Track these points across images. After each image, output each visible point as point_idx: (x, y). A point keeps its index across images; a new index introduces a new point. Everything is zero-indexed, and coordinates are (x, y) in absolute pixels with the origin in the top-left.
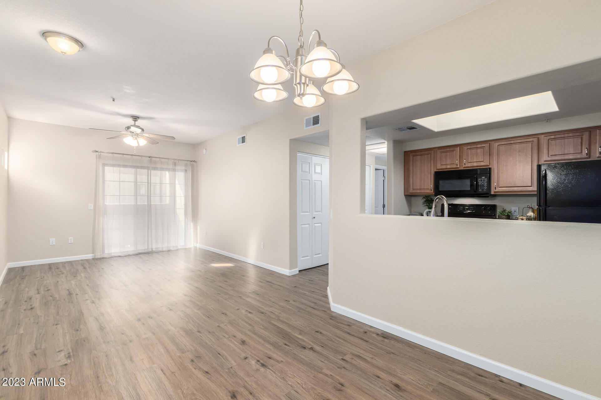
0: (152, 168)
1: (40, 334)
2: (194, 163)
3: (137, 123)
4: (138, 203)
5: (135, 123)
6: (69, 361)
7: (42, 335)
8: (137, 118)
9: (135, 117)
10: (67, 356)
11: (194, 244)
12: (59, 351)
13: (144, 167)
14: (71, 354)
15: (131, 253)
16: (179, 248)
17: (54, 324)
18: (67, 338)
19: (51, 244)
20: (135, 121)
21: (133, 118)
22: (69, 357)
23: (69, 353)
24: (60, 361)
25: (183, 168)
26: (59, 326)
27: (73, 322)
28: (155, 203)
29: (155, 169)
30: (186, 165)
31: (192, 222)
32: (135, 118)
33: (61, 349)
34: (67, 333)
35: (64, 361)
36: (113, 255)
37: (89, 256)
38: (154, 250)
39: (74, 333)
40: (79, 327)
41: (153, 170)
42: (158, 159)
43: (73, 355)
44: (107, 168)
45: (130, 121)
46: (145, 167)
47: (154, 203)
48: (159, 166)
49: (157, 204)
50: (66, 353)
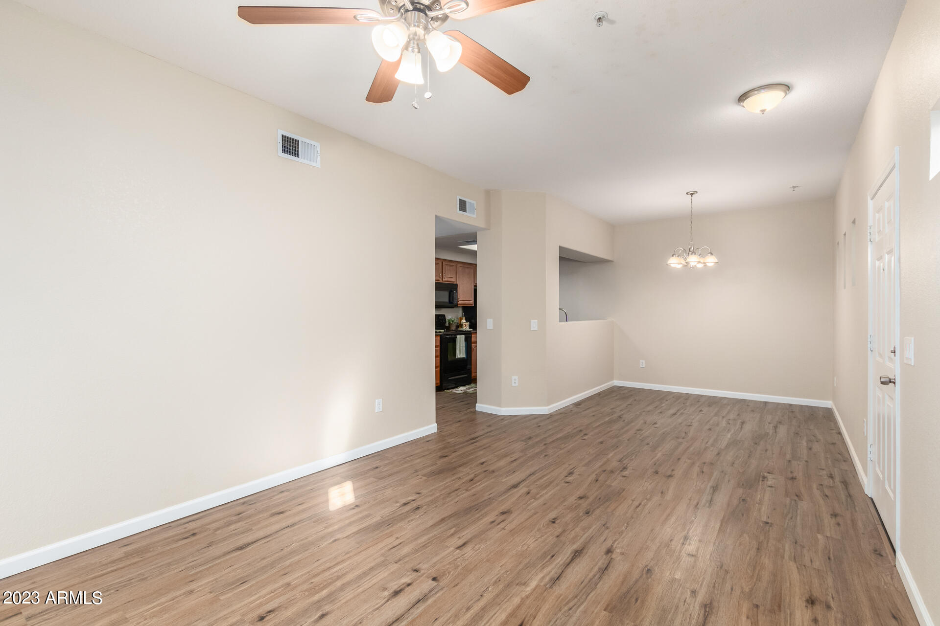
1: (791, 518)
6: (766, 474)
7: (790, 516)
10: (766, 480)
12: (772, 487)
14: (761, 479)
17: (771, 526)
18: (759, 496)
22: (764, 477)
23: (763, 481)
24: (773, 478)
26: (764, 519)
27: (743, 515)
33: (769, 488)
34: (757, 503)
35: (770, 476)
39: (748, 499)
40: (740, 503)
43: (760, 477)
50: (766, 482)
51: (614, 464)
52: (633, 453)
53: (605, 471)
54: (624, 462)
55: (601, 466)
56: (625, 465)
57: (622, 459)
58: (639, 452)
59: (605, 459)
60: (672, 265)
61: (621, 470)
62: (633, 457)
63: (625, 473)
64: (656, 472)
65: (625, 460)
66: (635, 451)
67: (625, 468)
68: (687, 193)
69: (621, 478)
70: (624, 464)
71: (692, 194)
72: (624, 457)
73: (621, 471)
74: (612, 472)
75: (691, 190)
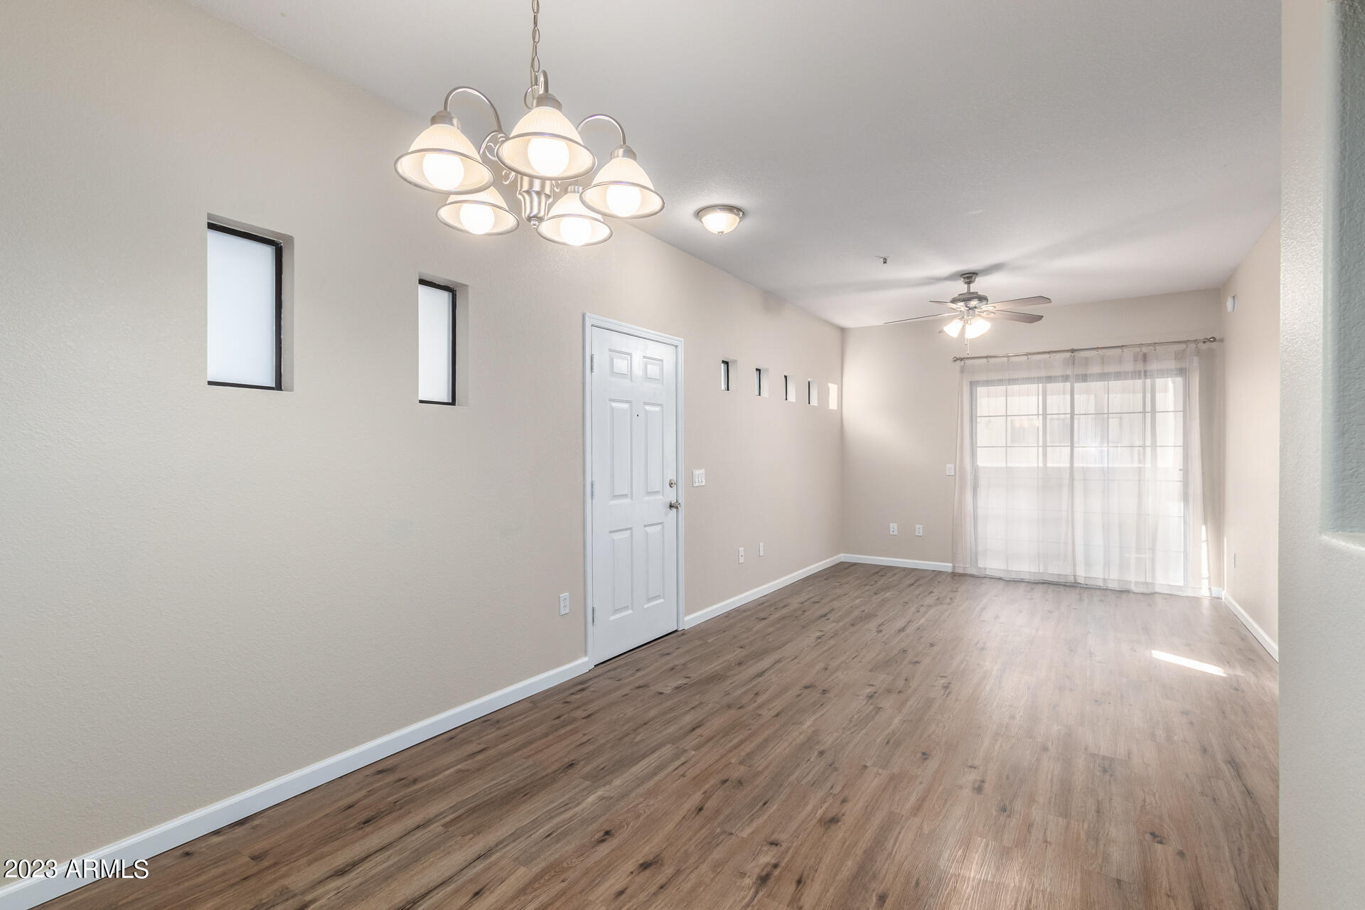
0: (1077, 376)
2: (1214, 345)
3: (975, 287)
4: (1049, 465)
5: (969, 288)
8: (971, 277)
9: (968, 275)
11: (1210, 589)
13: (1055, 377)
15: (1027, 577)
16: (1157, 590)
19: (891, 533)
20: (969, 283)
21: (964, 278)
25: (1172, 364)
28: (1084, 465)
29: (1084, 378)
30: (1180, 356)
31: (1205, 523)
32: (969, 277)
36: (988, 573)
37: (947, 567)
38: (1081, 580)
41: (1079, 382)
42: (1094, 353)
44: (981, 390)
45: (960, 287)
46: (1059, 376)
47: (1081, 465)
48: (1095, 369)
49: (1089, 465)
51: (888, 703)
52: (856, 725)
53: (899, 692)
54: (872, 707)
55: (907, 700)
56: (870, 702)
57: (877, 713)
58: (844, 729)
59: (905, 711)
61: (876, 695)
62: (856, 717)
63: (869, 690)
64: (824, 692)
65: (871, 712)
66: (852, 730)
67: (870, 697)
69: (874, 683)
70: (871, 704)
72: (873, 717)
73: (875, 693)
74: (889, 691)
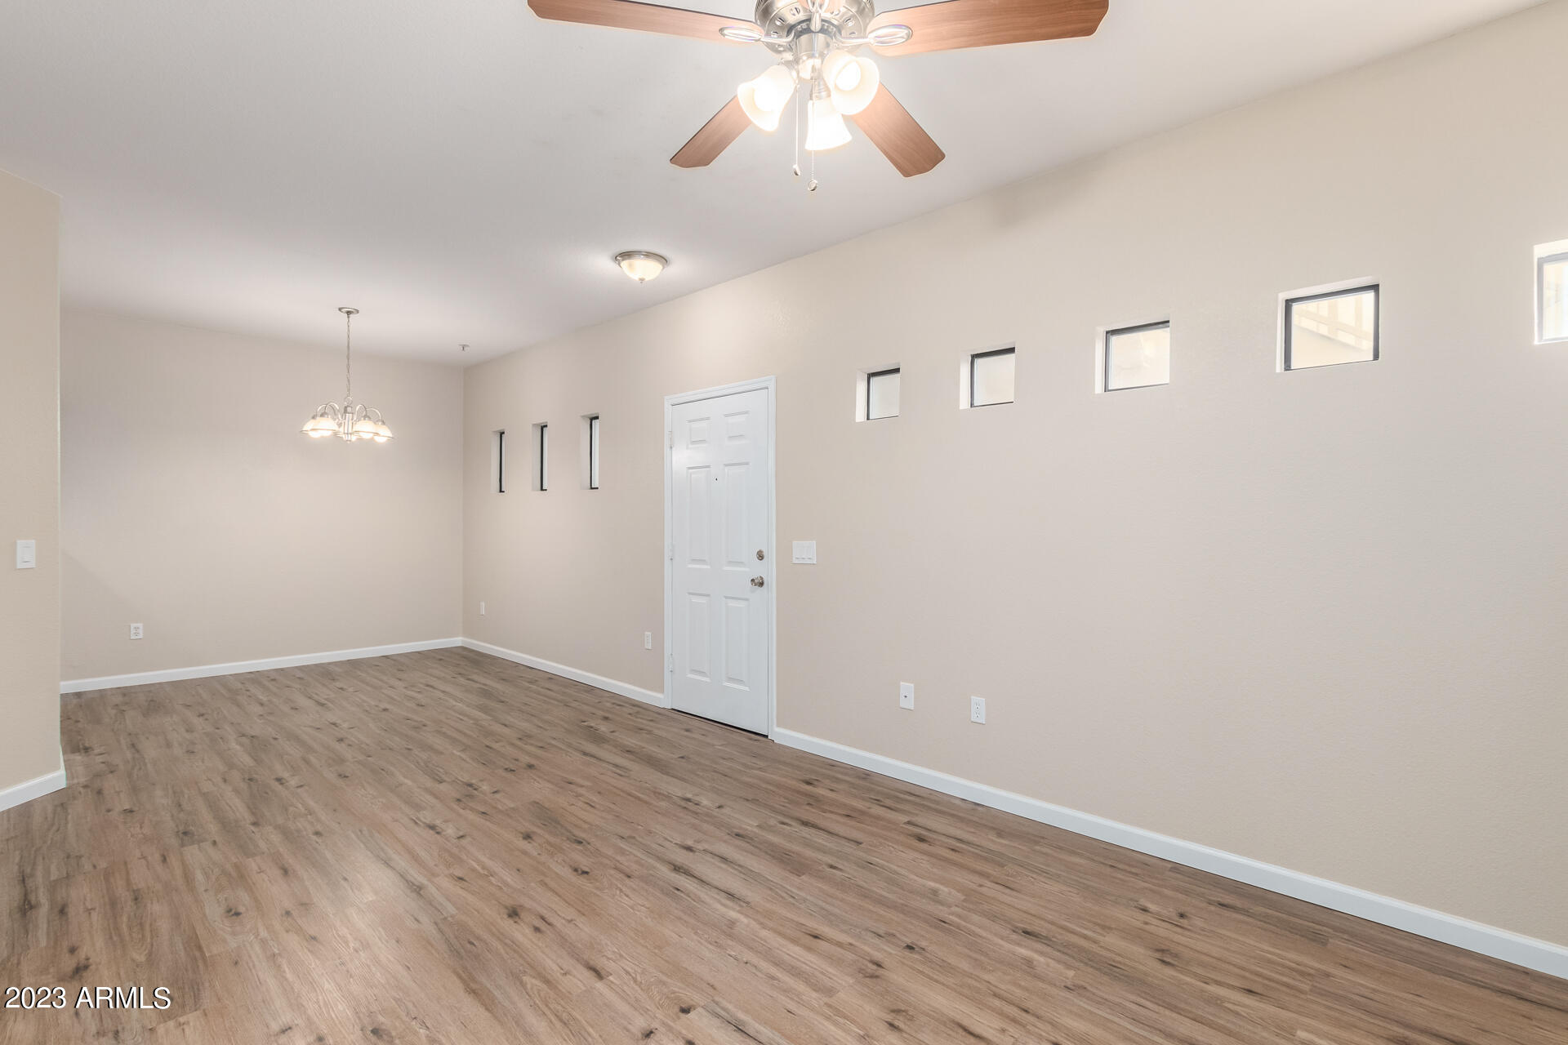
60: (313, 435)
68: (340, 309)
71: (349, 313)
75: (351, 306)
